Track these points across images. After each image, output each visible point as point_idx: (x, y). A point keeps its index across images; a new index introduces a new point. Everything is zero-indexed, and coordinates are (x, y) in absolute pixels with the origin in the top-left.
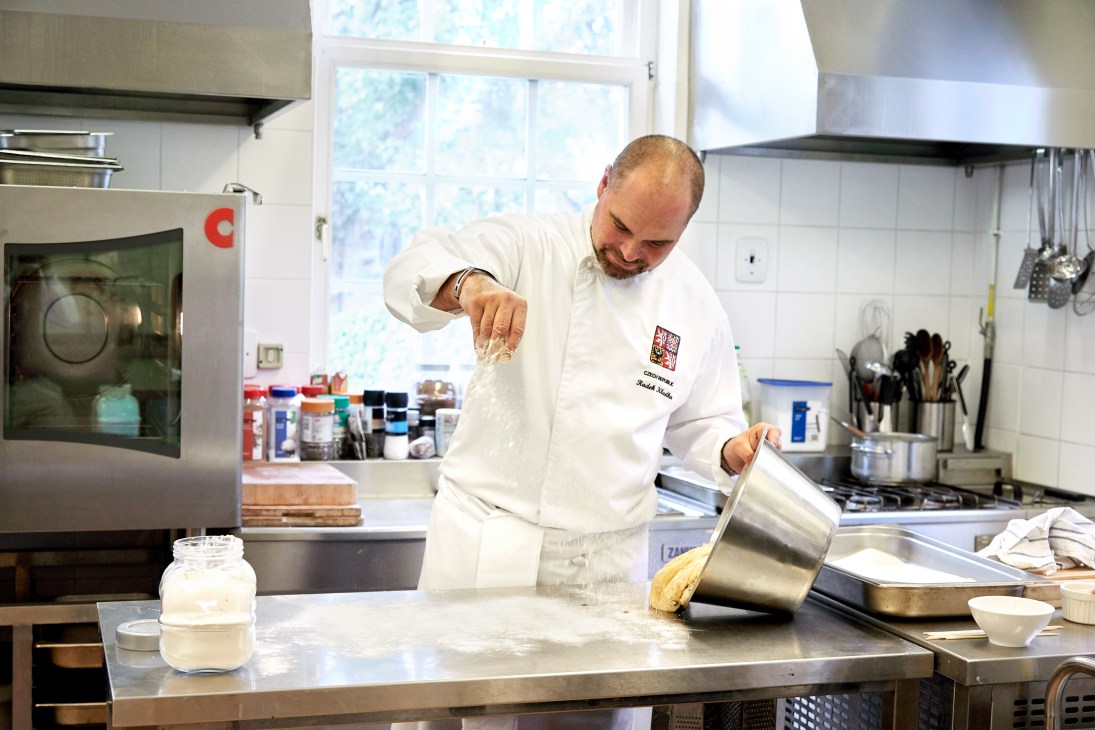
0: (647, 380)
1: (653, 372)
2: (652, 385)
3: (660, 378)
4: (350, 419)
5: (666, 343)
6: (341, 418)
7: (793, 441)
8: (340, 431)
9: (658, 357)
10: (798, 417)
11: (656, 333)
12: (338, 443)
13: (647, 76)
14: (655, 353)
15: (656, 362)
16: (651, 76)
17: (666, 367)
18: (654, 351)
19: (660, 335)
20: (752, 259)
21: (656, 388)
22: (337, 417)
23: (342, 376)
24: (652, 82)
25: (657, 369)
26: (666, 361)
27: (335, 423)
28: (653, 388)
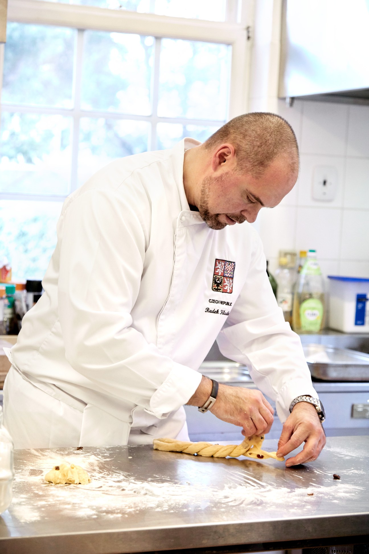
0: (213, 307)
1: (215, 299)
2: (216, 310)
3: (222, 303)
4: (17, 303)
5: (224, 271)
6: (10, 301)
7: (356, 324)
8: (8, 312)
9: (218, 286)
10: (360, 306)
11: (216, 265)
12: (6, 321)
13: (245, 37)
14: (216, 283)
15: (217, 290)
16: (249, 38)
17: (225, 292)
18: (215, 281)
19: (219, 266)
20: (325, 183)
21: (220, 312)
22: (6, 301)
23: (8, 268)
24: (249, 43)
25: (219, 296)
26: (225, 286)
27: (5, 305)
28: (217, 312)
